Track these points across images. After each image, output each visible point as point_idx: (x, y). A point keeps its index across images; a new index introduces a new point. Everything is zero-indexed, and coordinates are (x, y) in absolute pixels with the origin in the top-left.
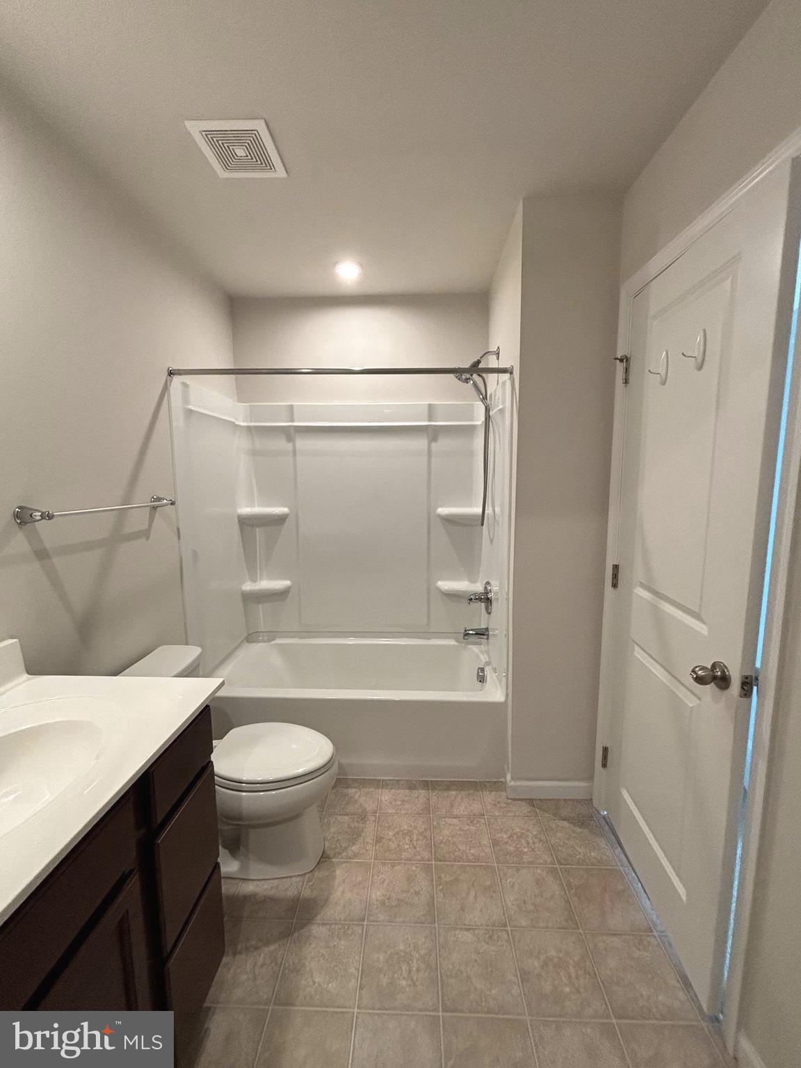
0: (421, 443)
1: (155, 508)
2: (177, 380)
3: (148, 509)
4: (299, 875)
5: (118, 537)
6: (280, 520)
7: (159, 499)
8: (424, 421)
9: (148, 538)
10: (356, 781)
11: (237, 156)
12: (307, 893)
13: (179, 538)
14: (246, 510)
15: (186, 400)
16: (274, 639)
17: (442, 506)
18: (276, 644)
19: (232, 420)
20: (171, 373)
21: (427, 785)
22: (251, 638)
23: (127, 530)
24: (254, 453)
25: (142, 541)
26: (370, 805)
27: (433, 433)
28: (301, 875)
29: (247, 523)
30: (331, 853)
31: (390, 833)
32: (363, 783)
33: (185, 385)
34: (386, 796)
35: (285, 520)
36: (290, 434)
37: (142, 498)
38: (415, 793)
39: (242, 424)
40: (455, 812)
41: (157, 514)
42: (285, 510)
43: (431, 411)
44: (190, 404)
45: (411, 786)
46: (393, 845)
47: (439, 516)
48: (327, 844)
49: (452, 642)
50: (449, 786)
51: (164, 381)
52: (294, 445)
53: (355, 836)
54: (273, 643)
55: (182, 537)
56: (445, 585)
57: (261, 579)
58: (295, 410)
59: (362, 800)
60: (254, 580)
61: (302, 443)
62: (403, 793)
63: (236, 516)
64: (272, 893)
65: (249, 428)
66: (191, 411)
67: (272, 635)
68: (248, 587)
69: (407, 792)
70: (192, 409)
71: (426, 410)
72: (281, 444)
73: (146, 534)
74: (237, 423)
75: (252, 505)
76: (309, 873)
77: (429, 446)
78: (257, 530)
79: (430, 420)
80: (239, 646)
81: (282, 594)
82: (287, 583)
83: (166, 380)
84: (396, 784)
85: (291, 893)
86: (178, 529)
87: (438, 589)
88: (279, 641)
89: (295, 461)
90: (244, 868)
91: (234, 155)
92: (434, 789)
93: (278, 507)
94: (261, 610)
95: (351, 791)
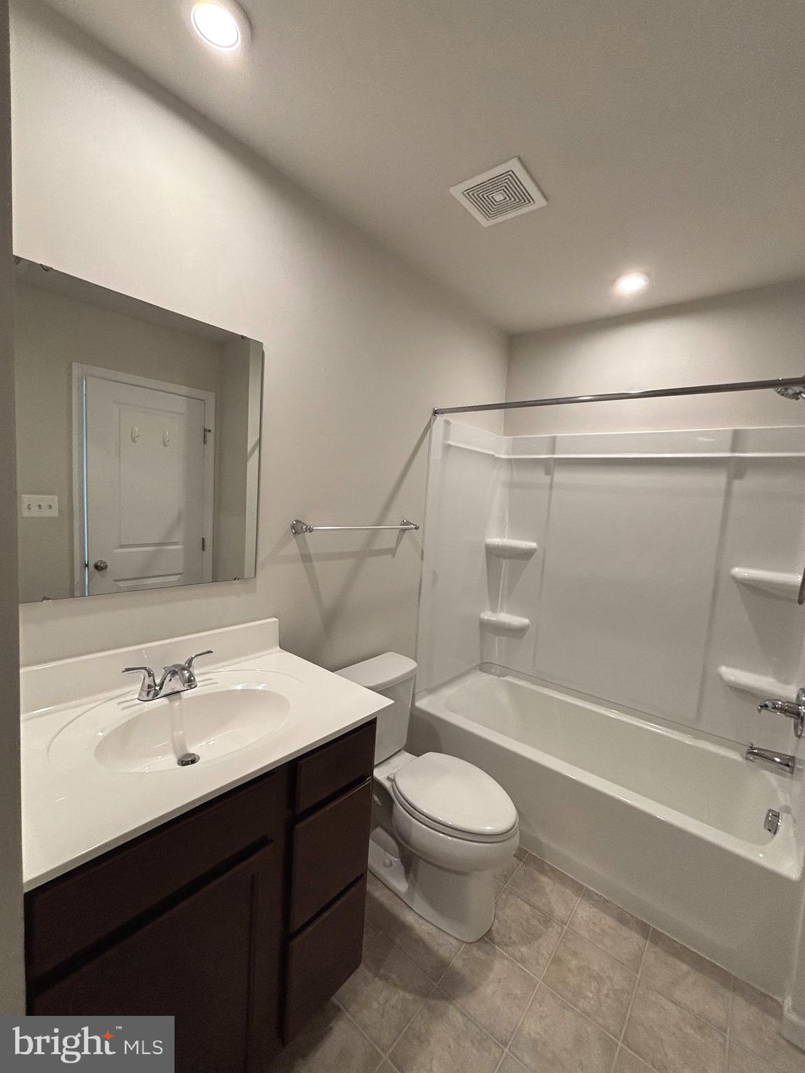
0: (718, 480)
1: (404, 530)
2: (440, 418)
3: (398, 530)
4: (456, 939)
5: (368, 551)
6: (527, 554)
7: (408, 523)
8: (724, 451)
9: (394, 556)
10: (553, 869)
11: (497, 202)
12: (457, 963)
13: (422, 559)
14: (495, 540)
15: (446, 436)
16: (505, 676)
17: (737, 565)
18: (506, 681)
19: (491, 453)
20: (435, 412)
21: (645, 930)
22: (484, 667)
23: (377, 546)
24: (511, 485)
25: (390, 557)
26: (560, 911)
27: (737, 468)
28: (459, 940)
29: (494, 554)
30: (497, 938)
31: (574, 962)
32: (562, 879)
33: (447, 423)
34: (584, 912)
35: (533, 554)
36: (549, 466)
37: (394, 521)
38: (625, 932)
39: (503, 457)
40: (677, 994)
41: (405, 536)
42: (533, 545)
43: (737, 439)
44: (450, 440)
45: (622, 919)
46: (572, 980)
47: (734, 578)
48: (496, 924)
49: (736, 756)
50: (679, 952)
51: (429, 419)
52: (552, 478)
53: (530, 937)
54: (502, 678)
55: (424, 558)
56: (731, 674)
57: (500, 612)
58: (557, 442)
59: (553, 898)
60: (494, 610)
61: (561, 476)
62: (608, 921)
63: (484, 546)
64: (427, 938)
65: (509, 460)
66: (449, 446)
67: (505, 671)
68: (487, 616)
69: (614, 923)
70: (451, 444)
71: (729, 437)
72: (540, 477)
73: (392, 552)
74: (497, 455)
75: (502, 536)
76: (467, 943)
77: (729, 483)
78: (504, 561)
79: (733, 450)
80: (468, 673)
81: (519, 632)
82: (526, 621)
83: (430, 420)
84: (603, 904)
85: (444, 952)
86: (423, 552)
87: (720, 677)
88: (509, 679)
89: (550, 496)
90: (409, 893)
91: (494, 202)
92: (654, 942)
93: (527, 540)
94: (498, 642)
95: (545, 880)
